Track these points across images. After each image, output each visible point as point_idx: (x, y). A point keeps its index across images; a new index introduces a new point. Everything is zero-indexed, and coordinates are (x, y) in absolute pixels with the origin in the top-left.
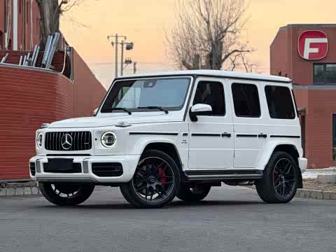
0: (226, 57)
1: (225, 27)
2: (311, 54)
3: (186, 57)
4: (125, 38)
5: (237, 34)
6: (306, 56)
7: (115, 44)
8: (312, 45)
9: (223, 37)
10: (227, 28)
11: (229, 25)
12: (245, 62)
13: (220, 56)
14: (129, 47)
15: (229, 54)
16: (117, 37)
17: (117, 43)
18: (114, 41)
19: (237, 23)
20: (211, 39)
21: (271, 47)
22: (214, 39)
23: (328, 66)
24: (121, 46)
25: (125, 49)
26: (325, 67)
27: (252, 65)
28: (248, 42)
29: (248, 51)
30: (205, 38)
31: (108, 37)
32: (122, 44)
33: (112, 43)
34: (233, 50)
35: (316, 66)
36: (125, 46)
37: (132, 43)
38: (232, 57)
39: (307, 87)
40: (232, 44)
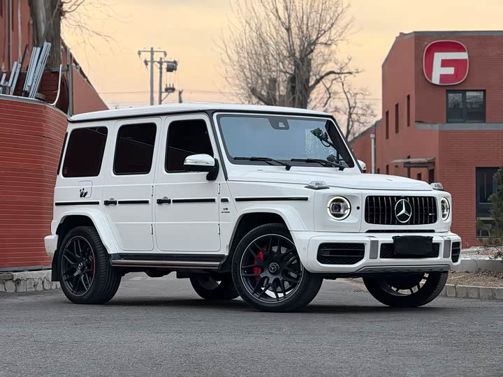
0: (318, 82)
1: (314, 37)
2: (443, 77)
3: (257, 82)
4: (165, 54)
5: (333, 47)
6: (436, 80)
7: (149, 64)
8: (445, 63)
9: (312, 51)
10: (317, 38)
11: (321, 33)
12: (346, 90)
13: (308, 81)
14: (172, 68)
15: (322, 78)
16: (152, 52)
17: (152, 61)
18: (149, 59)
19: (333, 31)
20: (294, 55)
21: (383, 66)
22: (297, 55)
23: (468, 94)
24: (159, 65)
25: (164, 70)
26: (464, 96)
27: (356, 94)
28: (350, 60)
29: (350, 73)
30: (285, 53)
31: (139, 53)
32: (161, 63)
33: (146, 62)
34: (328, 71)
35: (450, 95)
36: (165, 66)
37: (175, 62)
38: (327, 81)
39: (437, 127)
40: (326, 61)
